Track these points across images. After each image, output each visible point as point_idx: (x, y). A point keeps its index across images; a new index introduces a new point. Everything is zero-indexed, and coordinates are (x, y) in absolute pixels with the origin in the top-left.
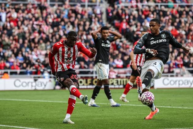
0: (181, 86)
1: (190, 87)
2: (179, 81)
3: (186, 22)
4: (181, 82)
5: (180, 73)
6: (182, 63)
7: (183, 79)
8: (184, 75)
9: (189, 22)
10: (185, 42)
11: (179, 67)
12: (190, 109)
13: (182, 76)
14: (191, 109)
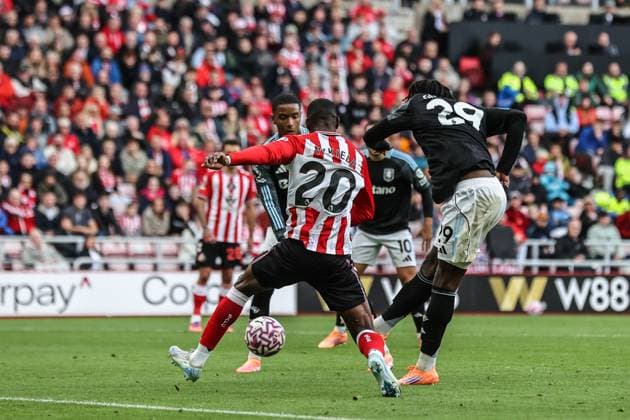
0: (23, 311)
1: (61, 311)
2: (16, 289)
3: (48, 47)
4: (24, 295)
5: (19, 256)
6: (30, 214)
7: (34, 279)
8: (39, 266)
9: (59, 46)
10: (45, 128)
11: (18, 233)
12: (64, 404)
13: (29, 267)
14: (68, 404)
